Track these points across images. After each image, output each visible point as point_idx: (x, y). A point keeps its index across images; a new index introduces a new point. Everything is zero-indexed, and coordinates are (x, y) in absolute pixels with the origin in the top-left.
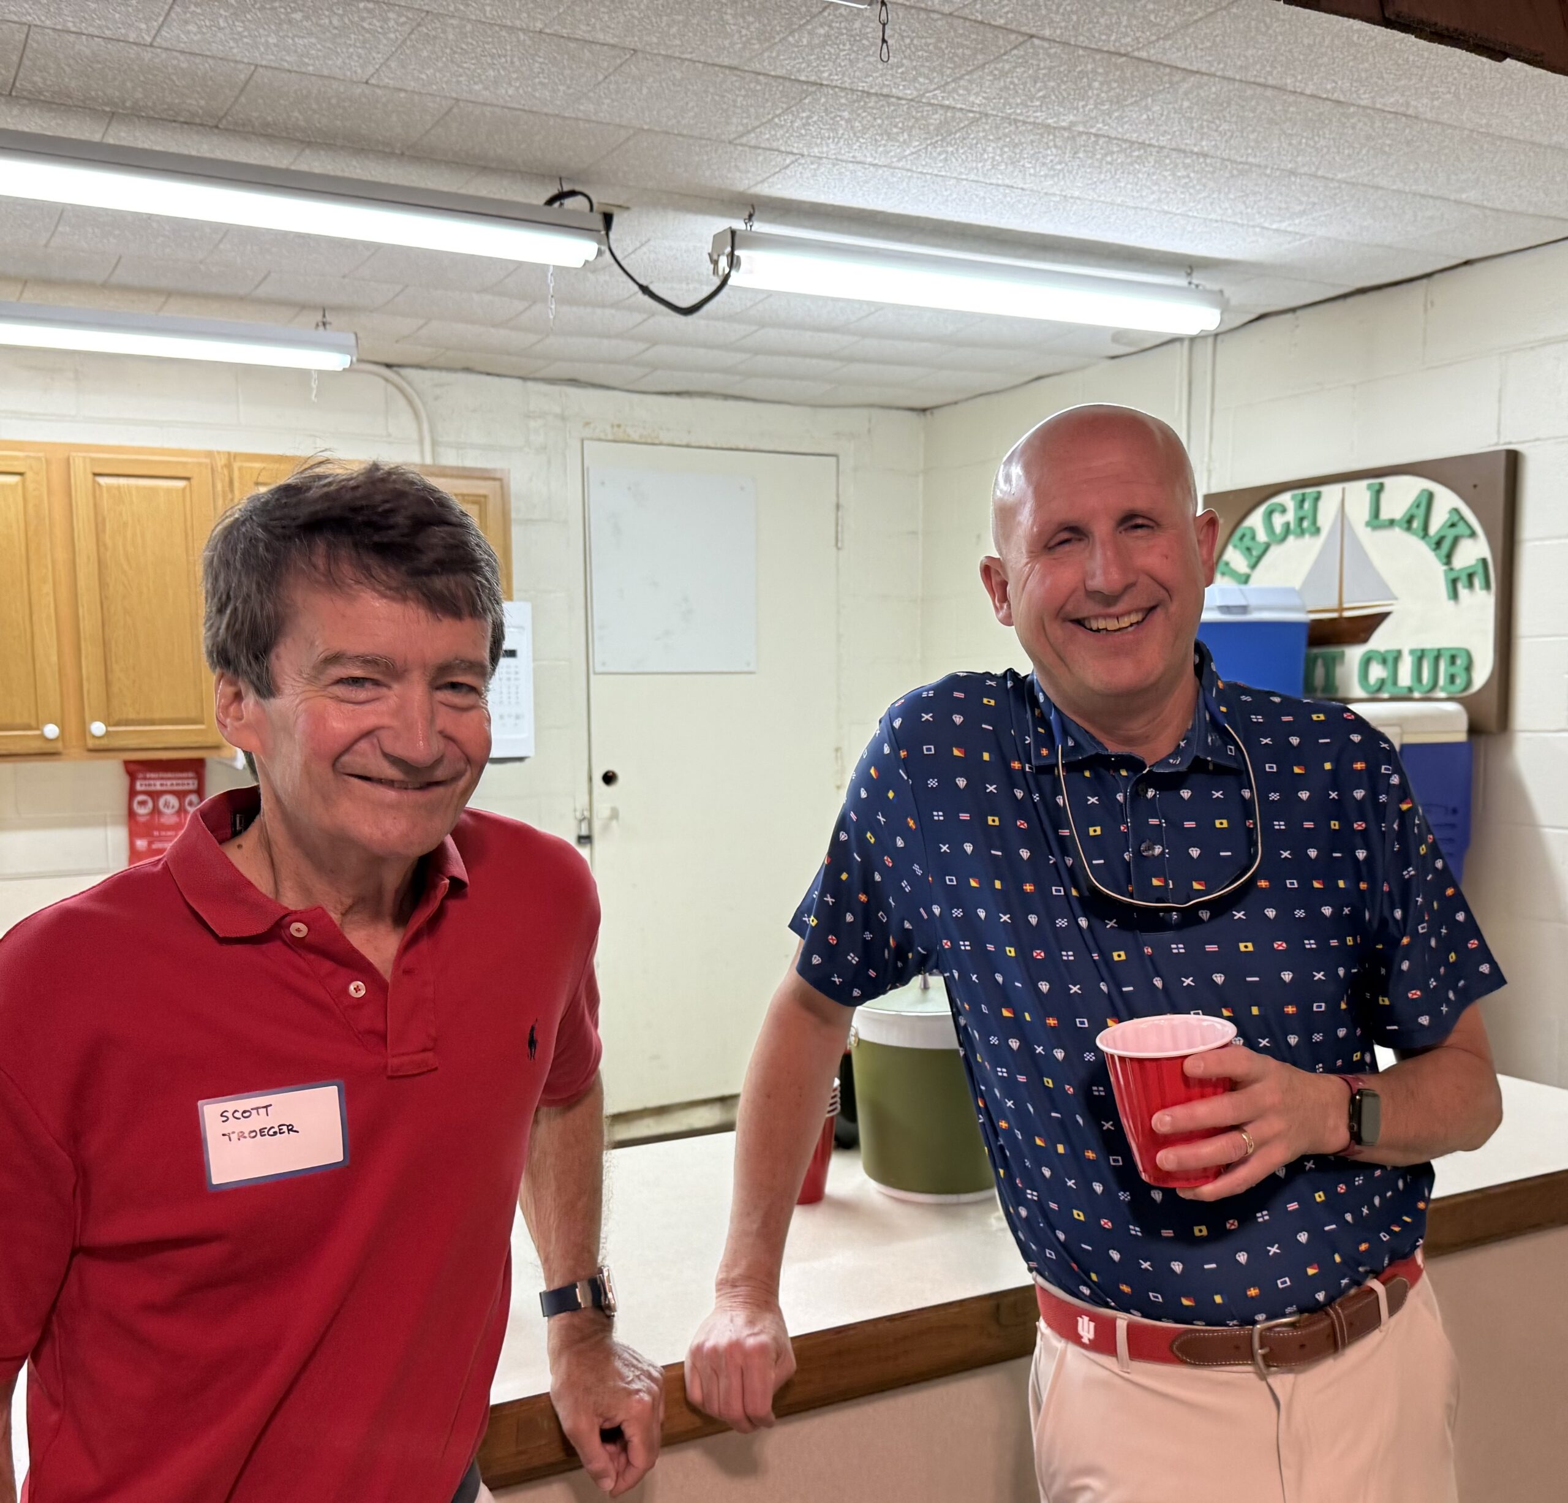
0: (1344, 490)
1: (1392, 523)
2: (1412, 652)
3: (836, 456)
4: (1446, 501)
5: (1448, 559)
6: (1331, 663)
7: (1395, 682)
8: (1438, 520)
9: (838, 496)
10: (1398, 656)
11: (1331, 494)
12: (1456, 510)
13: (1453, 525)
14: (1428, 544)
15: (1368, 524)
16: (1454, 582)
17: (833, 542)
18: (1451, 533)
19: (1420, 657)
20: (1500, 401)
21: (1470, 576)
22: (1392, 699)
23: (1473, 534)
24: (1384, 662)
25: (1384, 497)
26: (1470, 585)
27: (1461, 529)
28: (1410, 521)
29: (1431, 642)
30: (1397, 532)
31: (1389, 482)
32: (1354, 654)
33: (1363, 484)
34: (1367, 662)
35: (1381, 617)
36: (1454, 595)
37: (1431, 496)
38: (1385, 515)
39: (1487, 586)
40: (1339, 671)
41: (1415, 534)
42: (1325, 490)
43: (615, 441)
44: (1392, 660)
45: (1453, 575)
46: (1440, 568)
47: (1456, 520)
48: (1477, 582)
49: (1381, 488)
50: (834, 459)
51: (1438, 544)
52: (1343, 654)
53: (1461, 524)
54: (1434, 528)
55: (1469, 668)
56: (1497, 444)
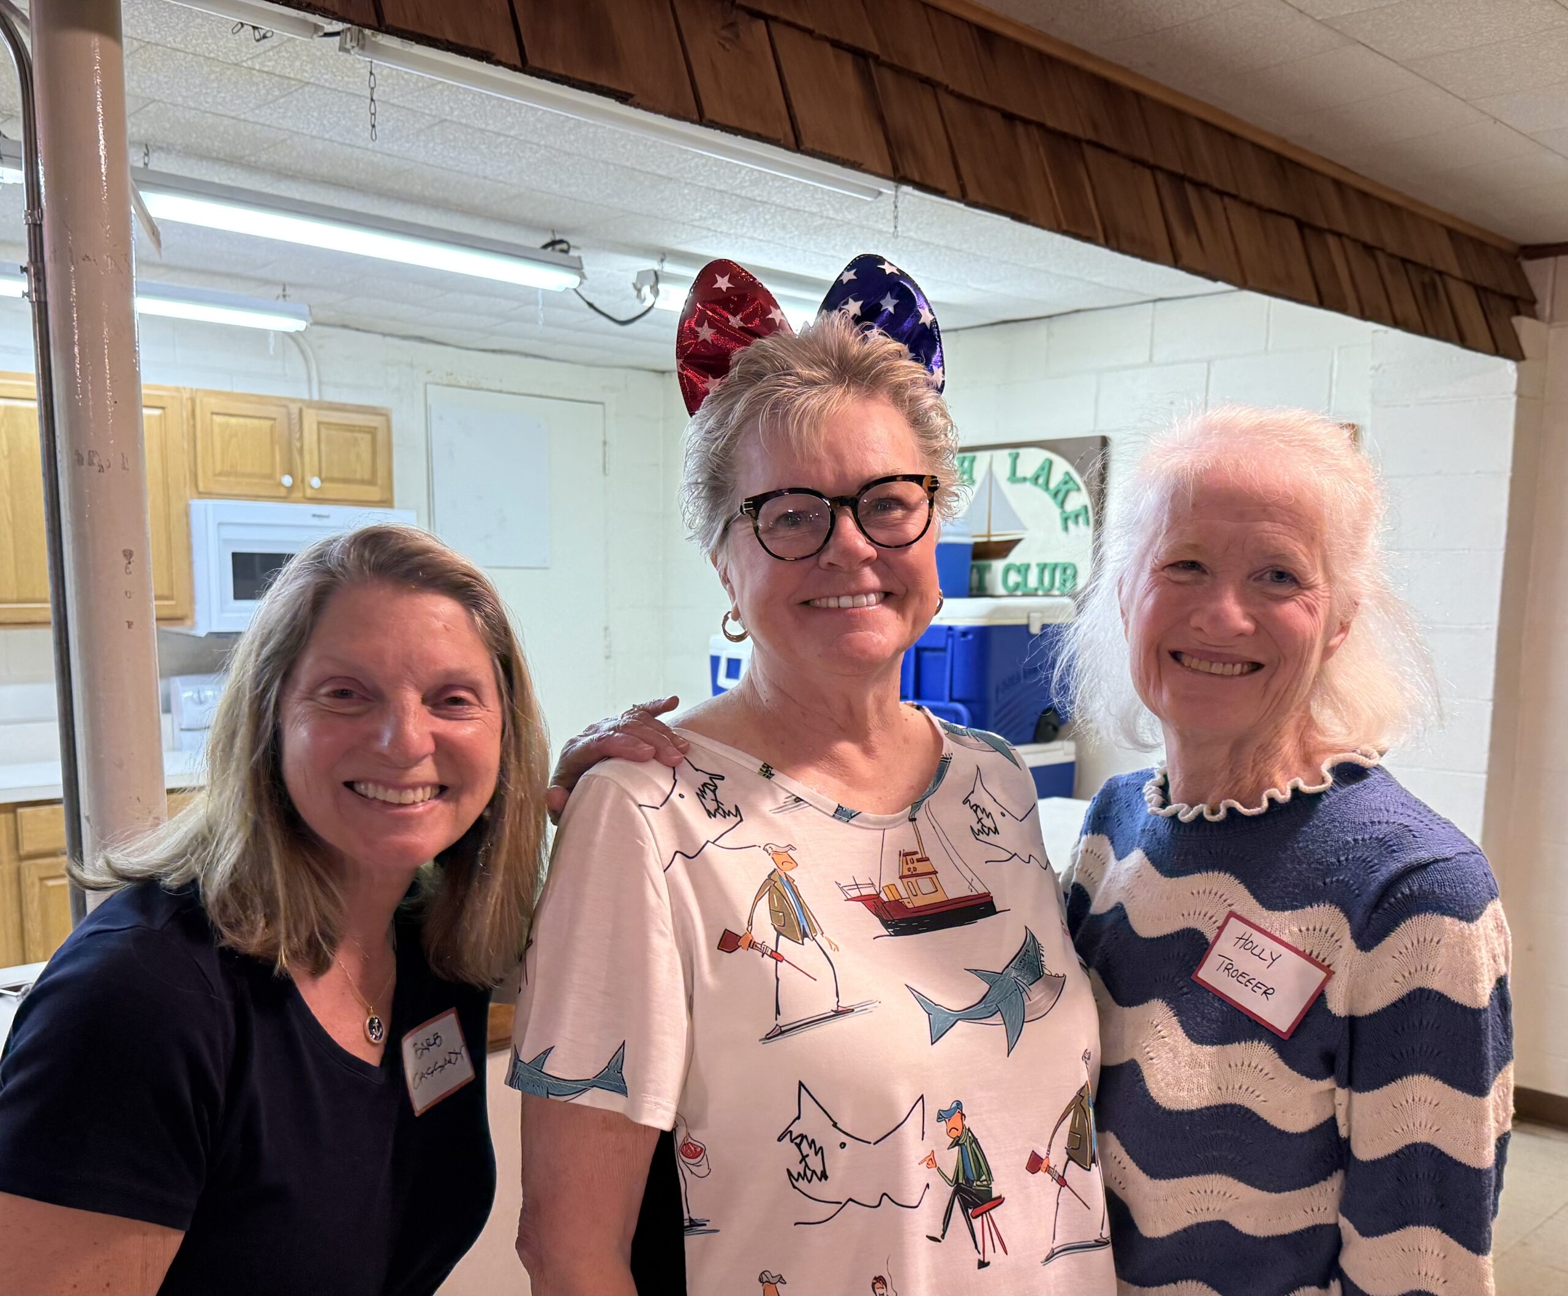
0: (992, 457)
1: (1025, 479)
2: (1038, 565)
3: (602, 403)
4: (1061, 467)
5: (1062, 504)
6: (982, 572)
7: (1026, 585)
8: (1056, 480)
9: (605, 434)
10: (1028, 567)
11: (983, 457)
12: (1067, 473)
13: (1066, 483)
14: (1050, 494)
15: (1009, 479)
16: (1066, 520)
17: (601, 469)
18: (1064, 488)
19: (1043, 568)
20: (1096, 402)
21: (1077, 516)
22: (1024, 595)
23: (1079, 489)
24: (1019, 571)
25: (1019, 462)
26: (1077, 522)
27: (1071, 485)
28: (1037, 478)
29: (1050, 559)
30: (1028, 485)
31: (1022, 451)
32: (998, 566)
33: (1006, 452)
34: (1007, 570)
35: (1016, 542)
36: (1066, 528)
37: (1051, 463)
38: (1020, 474)
39: (1088, 522)
40: (988, 577)
41: (1040, 486)
42: (979, 455)
43: (448, 385)
44: (1023, 570)
45: (1065, 515)
46: (1057, 511)
47: (1068, 480)
48: (1081, 520)
49: (1017, 456)
50: (601, 406)
51: (1056, 495)
52: (989, 567)
53: (1071, 483)
54: (1053, 485)
55: (1075, 576)
56: (1094, 431)
